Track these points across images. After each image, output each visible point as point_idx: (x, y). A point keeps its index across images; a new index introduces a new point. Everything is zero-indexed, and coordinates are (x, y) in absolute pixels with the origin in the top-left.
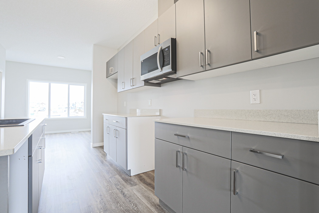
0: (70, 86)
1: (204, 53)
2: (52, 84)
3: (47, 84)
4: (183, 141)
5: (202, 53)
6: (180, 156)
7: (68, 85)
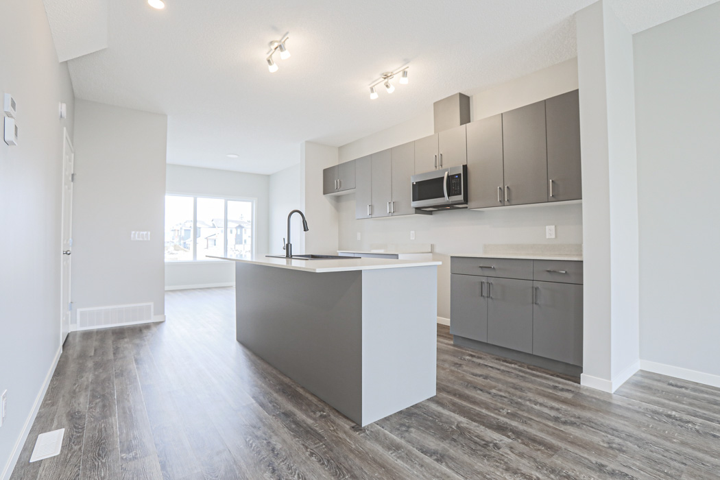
0: (230, 203)
1: (502, 188)
2: (199, 200)
3: (191, 199)
4: (487, 273)
5: (500, 188)
6: (485, 287)
7: (223, 200)
